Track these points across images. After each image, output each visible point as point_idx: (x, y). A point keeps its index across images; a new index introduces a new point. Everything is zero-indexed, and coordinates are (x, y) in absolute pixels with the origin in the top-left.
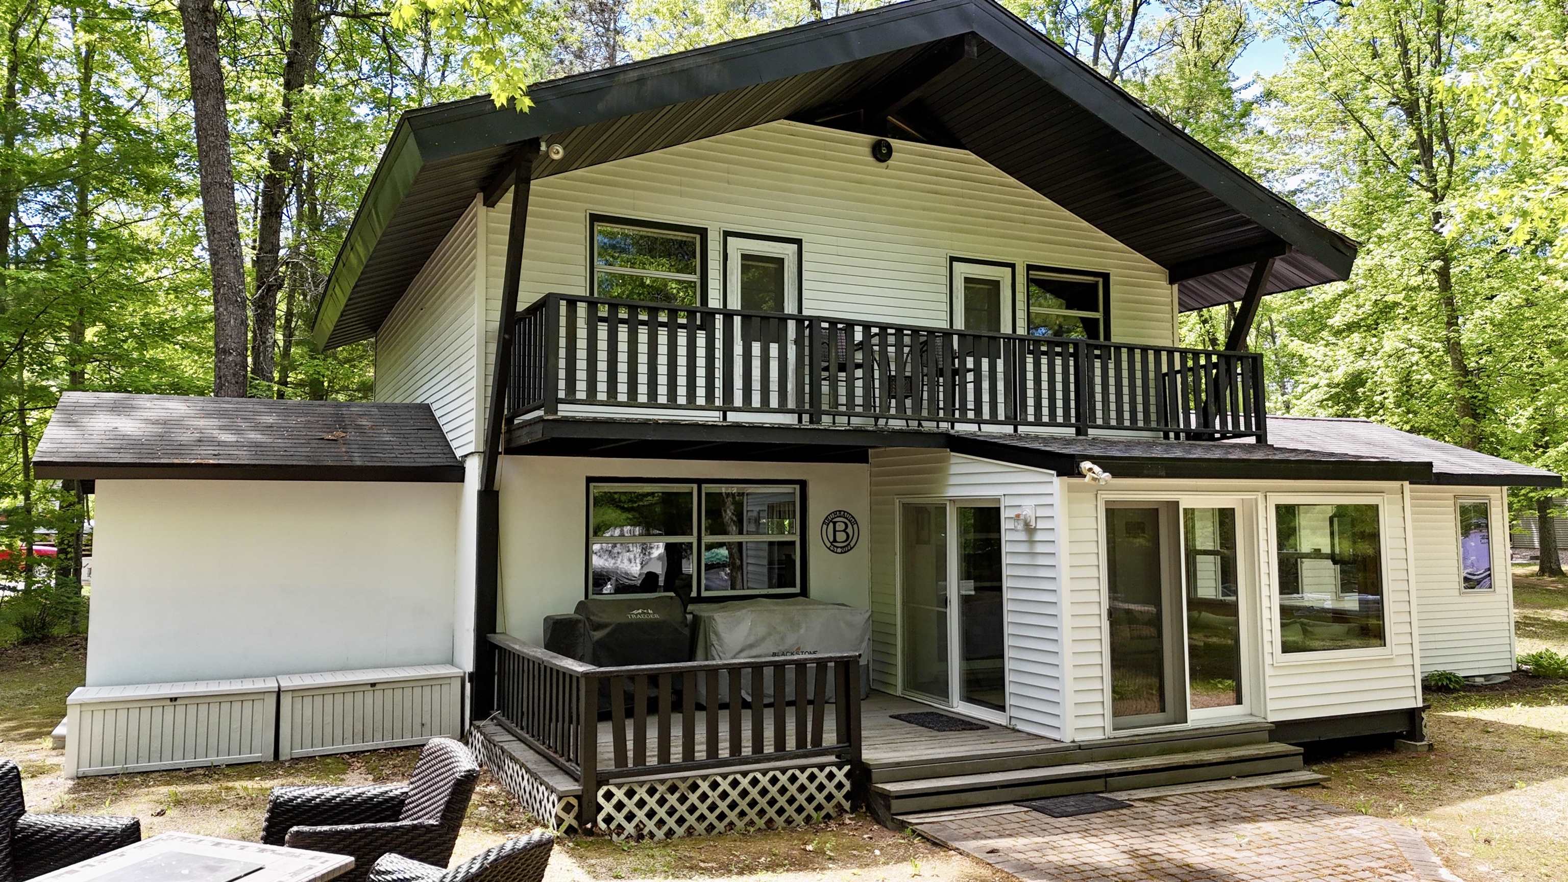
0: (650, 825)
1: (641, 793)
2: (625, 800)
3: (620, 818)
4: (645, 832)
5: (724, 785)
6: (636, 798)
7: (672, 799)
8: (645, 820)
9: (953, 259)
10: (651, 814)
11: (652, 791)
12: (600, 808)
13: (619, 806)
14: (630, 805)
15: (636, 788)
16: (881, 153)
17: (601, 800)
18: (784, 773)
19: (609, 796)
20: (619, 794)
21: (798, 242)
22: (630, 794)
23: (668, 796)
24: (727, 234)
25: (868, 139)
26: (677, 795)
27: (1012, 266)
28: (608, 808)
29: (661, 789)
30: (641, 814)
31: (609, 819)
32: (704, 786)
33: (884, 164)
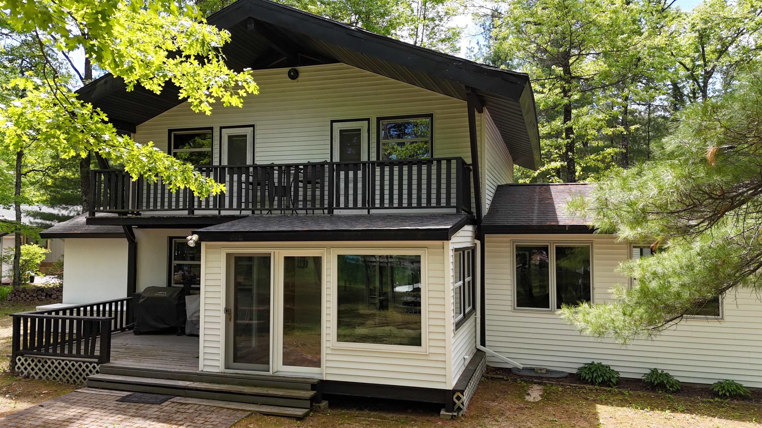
0: (33, 373)
1: (29, 361)
2: (24, 362)
3: (22, 368)
4: (31, 375)
5: (56, 364)
6: (28, 362)
7: (40, 365)
8: (31, 371)
9: (332, 122)
10: (33, 369)
11: (39, 361)
12: (16, 364)
13: (22, 364)
14: (26, 364)
15: (28, 359)
16: (294, 76)
17: (17, 361)
18: (77, 363)
19: (20, 360)
20: (23, 360)
21: (253, 126)
22: (26, 360)
23: (38, 364)
24: (221, 128)
25: (287, 69)
26: (41, 364)
27: (368, 120)
28: (19, 364)
29: (36, 360)
30: (29, 368)
31: (19, 368)
32: (49, 363)
33: (296, 80)
